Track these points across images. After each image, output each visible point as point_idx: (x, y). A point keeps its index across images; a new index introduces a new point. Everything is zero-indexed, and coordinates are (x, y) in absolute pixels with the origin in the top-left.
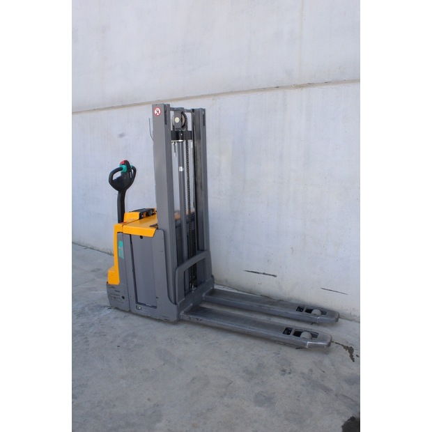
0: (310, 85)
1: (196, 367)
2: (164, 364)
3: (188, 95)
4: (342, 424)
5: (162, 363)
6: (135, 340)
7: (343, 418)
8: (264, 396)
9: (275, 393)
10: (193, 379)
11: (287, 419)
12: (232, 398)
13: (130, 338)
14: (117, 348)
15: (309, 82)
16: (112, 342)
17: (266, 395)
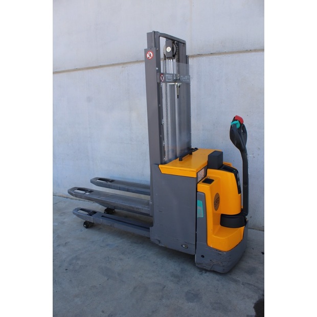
0: (199, 55)
1: (134, 278)
2: (108, 279)
3: (101, 64)
4: (253, 305)
5: (106, 278)
6: (79, 262)
7: (253, 301)
8: (192, 294)
9: (199, 290)
10: (135, 288)
11: (214, 309)
12: (169, 299)
13: (74, 261)
14: (65, 271)
15: (199, 53)
16: (60, 267)
17: (193, 292)
